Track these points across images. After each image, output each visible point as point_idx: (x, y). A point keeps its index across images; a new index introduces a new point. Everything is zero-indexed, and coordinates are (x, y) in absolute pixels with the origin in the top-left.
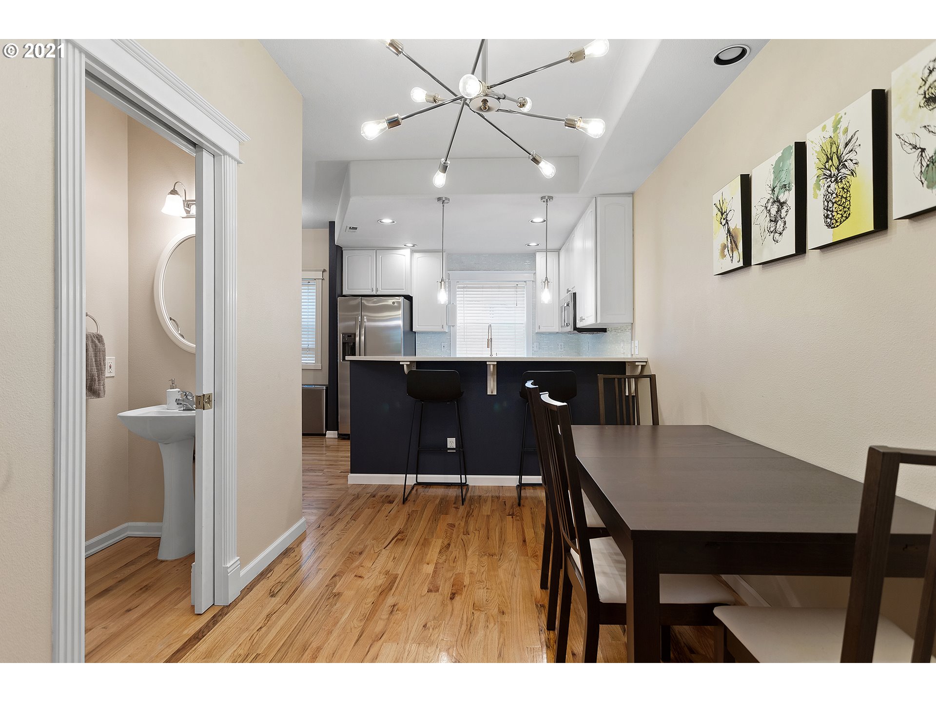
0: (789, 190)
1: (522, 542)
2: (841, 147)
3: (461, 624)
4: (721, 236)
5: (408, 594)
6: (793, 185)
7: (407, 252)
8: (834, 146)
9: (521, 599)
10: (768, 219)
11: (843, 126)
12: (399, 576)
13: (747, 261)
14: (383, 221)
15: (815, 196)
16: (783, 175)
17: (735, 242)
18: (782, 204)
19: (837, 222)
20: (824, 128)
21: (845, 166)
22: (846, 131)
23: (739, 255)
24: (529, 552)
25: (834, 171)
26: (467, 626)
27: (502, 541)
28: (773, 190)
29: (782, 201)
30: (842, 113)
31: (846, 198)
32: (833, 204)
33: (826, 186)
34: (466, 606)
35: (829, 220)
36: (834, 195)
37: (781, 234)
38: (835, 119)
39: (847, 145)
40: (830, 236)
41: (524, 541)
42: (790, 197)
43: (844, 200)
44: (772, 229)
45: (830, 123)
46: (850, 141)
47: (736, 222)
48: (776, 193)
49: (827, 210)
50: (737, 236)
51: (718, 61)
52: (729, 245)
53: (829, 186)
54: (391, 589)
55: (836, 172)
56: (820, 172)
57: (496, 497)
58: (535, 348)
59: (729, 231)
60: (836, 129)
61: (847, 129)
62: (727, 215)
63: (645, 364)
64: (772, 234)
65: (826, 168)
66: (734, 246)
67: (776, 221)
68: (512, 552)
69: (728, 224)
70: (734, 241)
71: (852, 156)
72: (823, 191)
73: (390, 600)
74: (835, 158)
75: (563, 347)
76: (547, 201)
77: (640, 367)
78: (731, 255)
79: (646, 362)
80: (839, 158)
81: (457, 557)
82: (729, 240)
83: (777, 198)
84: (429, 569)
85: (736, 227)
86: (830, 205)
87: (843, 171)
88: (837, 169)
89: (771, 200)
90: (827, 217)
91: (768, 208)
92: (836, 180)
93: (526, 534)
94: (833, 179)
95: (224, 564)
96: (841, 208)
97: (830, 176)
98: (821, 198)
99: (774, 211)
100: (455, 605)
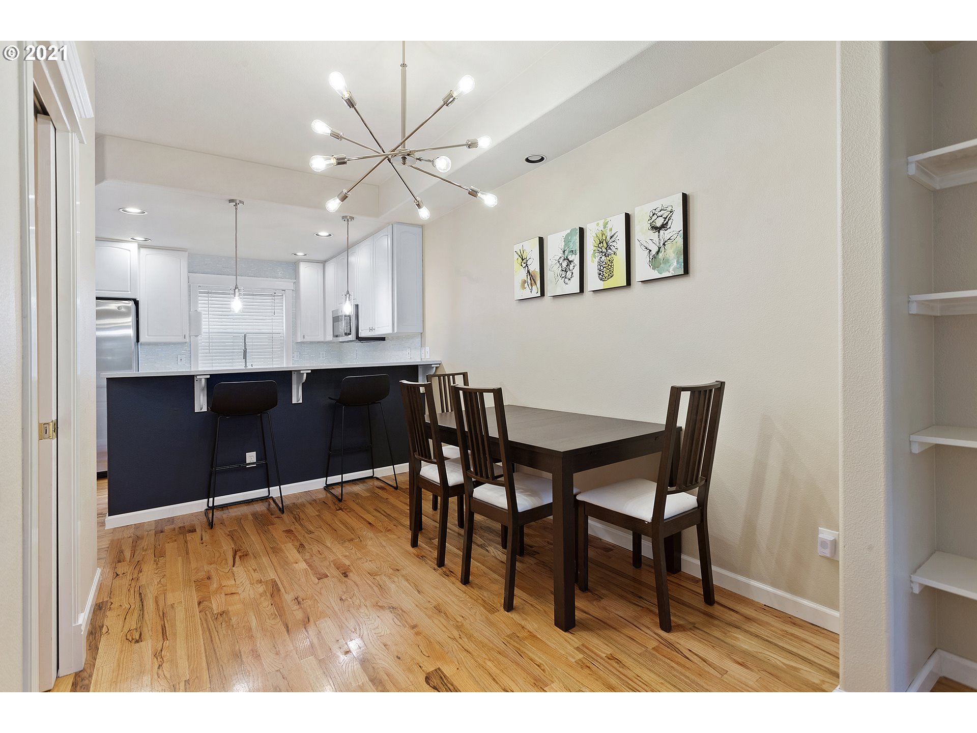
0: (576, 254)
1: (369, 525)
2: (608, 238)
3: (372, 588)
4: (522, 274)
5: (301, 588)
6: (578, 252)
7: (134, 246)
8: (604, 236)
9: (404, 559)
10: (560, 269)
11: (609, 226)
12: (277, 580)
13: (543, 294)
14: (127, 209)
15: (593, 261)
16: (571, 244)
17: (534, 280)
18: (570, 262)
19: (606, 278)
20: (598, 224)
21: (610, 248)
22: (611, 230)
23: (538, 289)
24: (381, 529)
25: (604, 250)
26: (377, 586)
27: (351, 529)
28: (564, 252)
29: (570, 260)
30: (608, 219)
31: (611, 266)
32: (604, 268)
33: (599, 257)
34: (363, 576)
35: (601, 276)
36: (604, 263)
37: (569, 279)
38: (605, 221)
39: (611, 237)
40: (601, 285)
41: (370, 524)
42: (576, 258)
43: (610, 267)
44: (563, 276)
45: (601, 222)
46: (613, 236)
47: (535, 267)
48: (566, 254)
49: (600, 271)
50: (535, 277)
51: (527, 160)
52: (529, 281)
53: (601, 258)
54: (279, 590)
55: (605, 251)
56: (595, 248)
57: (312, 500)
58: (295, 357)
59: (528, 272)
60: (605, 227)
61: (611, 228)
62: (527, 261)
63: (438, 365)
64: (563, 279)
65: (599, 247)
66: (533, 282)
67: (566, 271)
68: (367, 533)
69: (527, 267)
70: (532, 278)
71: (614, 244)
72: (597, 259)
73: (288, 598)
74: (604, 242)
75: (324, 355)
76: (348, 220)
77: (435, 368)
78: (531, 288)
79: (440, 364)
80: (607, 243)
81: (320, 550)
82: (529, 278)
83: (567, 257)
84: (302, 565)
85: (535, 270)
86: (602, 268)
87: (609, 251)
88: (606, 249)
89: (563, 258)
90: (600, 274)
91: (560, 263)
92: (605, 255)
93: (366, 518)
94: (603, 254)
95: (75, 623)
96: (608, 271)
97: (602, 252)
98: (596, 264)
99: (565, 264)
100: (353, 579)
